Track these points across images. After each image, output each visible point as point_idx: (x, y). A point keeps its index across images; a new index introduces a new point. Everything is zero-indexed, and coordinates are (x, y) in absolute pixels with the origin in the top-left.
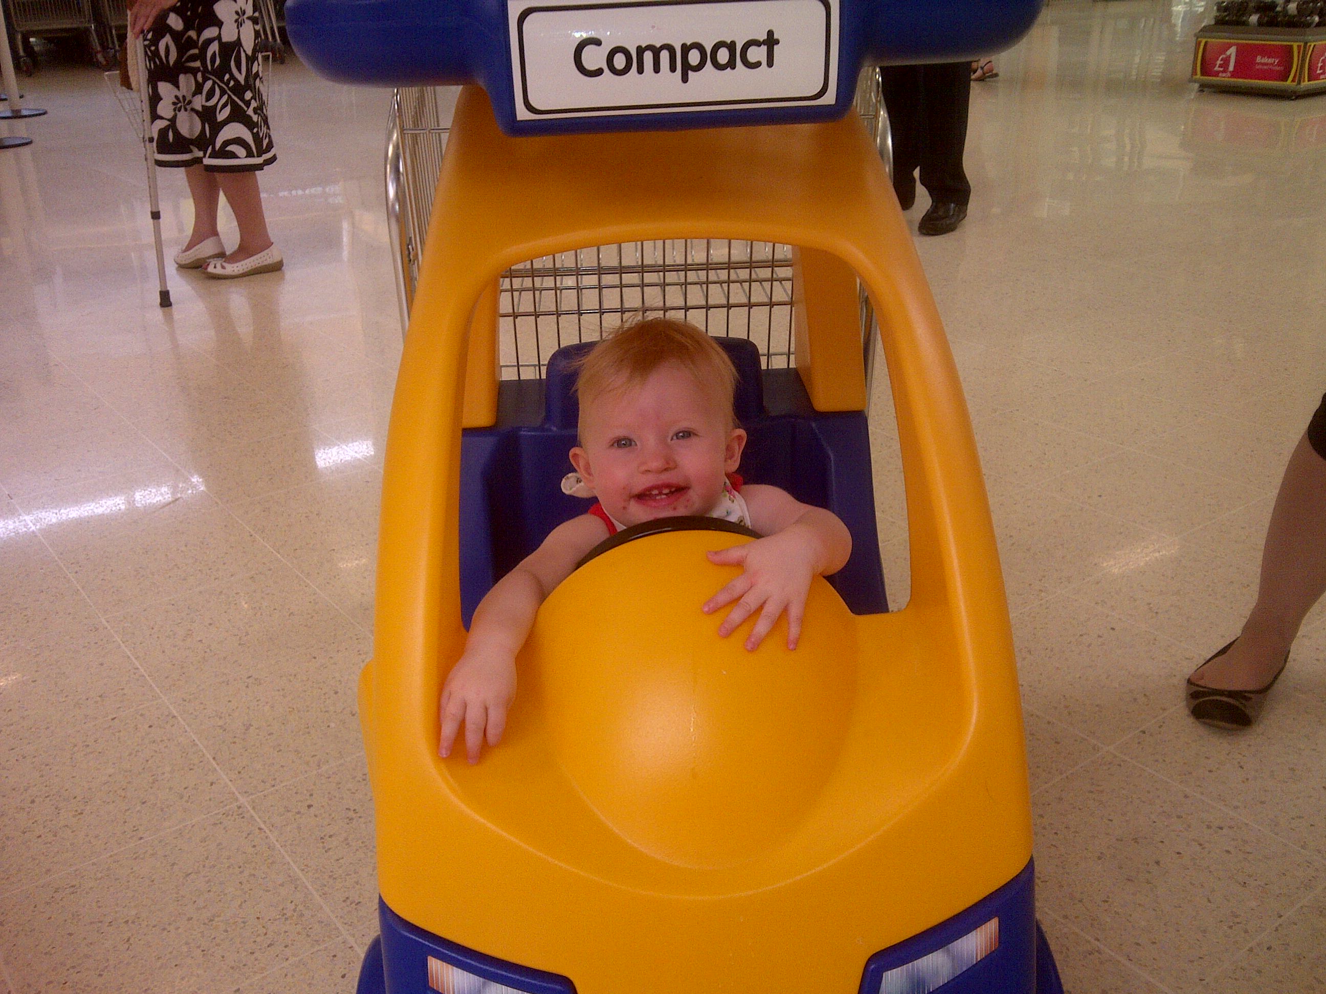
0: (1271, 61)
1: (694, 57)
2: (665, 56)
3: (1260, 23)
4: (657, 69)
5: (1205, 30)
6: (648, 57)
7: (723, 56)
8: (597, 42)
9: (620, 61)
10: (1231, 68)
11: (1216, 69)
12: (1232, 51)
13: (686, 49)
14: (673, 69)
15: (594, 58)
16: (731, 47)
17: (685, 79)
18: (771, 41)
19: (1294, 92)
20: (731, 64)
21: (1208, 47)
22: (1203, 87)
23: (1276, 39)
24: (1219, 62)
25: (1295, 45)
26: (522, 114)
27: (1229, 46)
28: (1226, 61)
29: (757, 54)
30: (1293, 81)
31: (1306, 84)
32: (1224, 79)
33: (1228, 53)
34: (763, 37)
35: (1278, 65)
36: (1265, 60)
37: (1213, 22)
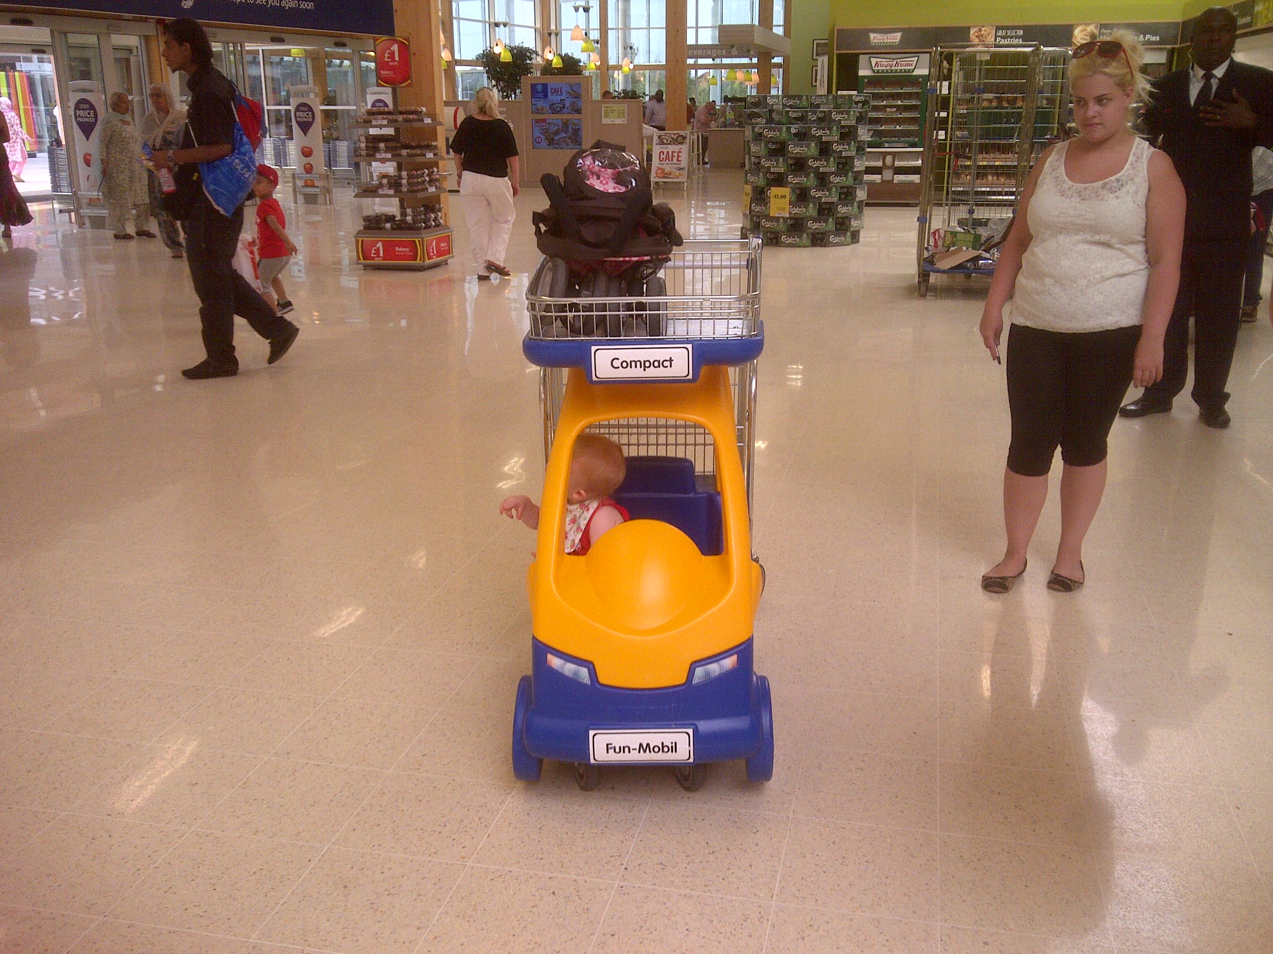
0: (404, 249)
1: (647, 364)
2: (638, 364)
3: (393, 229)
4: (636, 367)
5: (359, 232)
6: (633, 364)
7: (656, 364)
8: (618, 359)
9: (625, 365)
10: (381, 255)
11: (373, 255)
12: (380, 245)
13: (645, 362)
14: (641, 367)
15: (617, 363)
16: (659, 362)
17: (645, 370)
18: (671, 360)
19: (422, 267)
20: (659, 366)
21: (364, 242)
22: (366, 267)
23: (407, 237)
24: (373, 252)
25: (417, 240)
26: (594, 378)
27: (377, 242)
28: (378, 250)
29: (667, 364)
30: (420, 260)
31: (428, 262)
32: (378, 261)
33: (378, 246)
34: (668, 359)
35: (410, 251)
36: (401, 249)
37: (362, 228)
